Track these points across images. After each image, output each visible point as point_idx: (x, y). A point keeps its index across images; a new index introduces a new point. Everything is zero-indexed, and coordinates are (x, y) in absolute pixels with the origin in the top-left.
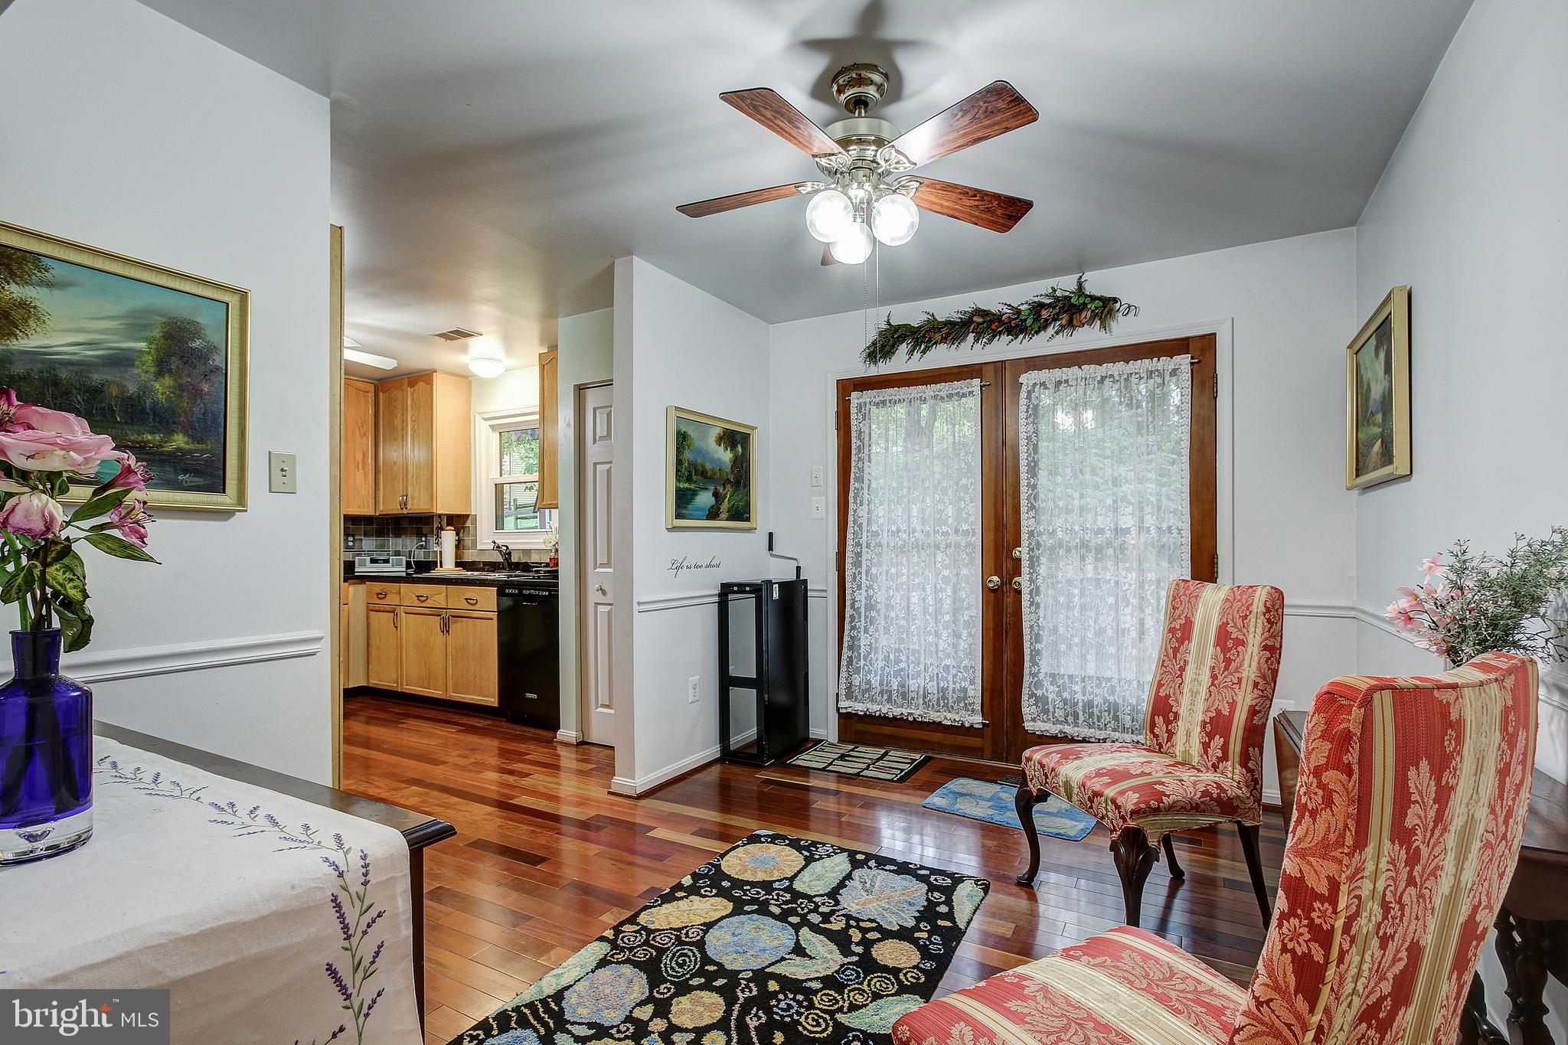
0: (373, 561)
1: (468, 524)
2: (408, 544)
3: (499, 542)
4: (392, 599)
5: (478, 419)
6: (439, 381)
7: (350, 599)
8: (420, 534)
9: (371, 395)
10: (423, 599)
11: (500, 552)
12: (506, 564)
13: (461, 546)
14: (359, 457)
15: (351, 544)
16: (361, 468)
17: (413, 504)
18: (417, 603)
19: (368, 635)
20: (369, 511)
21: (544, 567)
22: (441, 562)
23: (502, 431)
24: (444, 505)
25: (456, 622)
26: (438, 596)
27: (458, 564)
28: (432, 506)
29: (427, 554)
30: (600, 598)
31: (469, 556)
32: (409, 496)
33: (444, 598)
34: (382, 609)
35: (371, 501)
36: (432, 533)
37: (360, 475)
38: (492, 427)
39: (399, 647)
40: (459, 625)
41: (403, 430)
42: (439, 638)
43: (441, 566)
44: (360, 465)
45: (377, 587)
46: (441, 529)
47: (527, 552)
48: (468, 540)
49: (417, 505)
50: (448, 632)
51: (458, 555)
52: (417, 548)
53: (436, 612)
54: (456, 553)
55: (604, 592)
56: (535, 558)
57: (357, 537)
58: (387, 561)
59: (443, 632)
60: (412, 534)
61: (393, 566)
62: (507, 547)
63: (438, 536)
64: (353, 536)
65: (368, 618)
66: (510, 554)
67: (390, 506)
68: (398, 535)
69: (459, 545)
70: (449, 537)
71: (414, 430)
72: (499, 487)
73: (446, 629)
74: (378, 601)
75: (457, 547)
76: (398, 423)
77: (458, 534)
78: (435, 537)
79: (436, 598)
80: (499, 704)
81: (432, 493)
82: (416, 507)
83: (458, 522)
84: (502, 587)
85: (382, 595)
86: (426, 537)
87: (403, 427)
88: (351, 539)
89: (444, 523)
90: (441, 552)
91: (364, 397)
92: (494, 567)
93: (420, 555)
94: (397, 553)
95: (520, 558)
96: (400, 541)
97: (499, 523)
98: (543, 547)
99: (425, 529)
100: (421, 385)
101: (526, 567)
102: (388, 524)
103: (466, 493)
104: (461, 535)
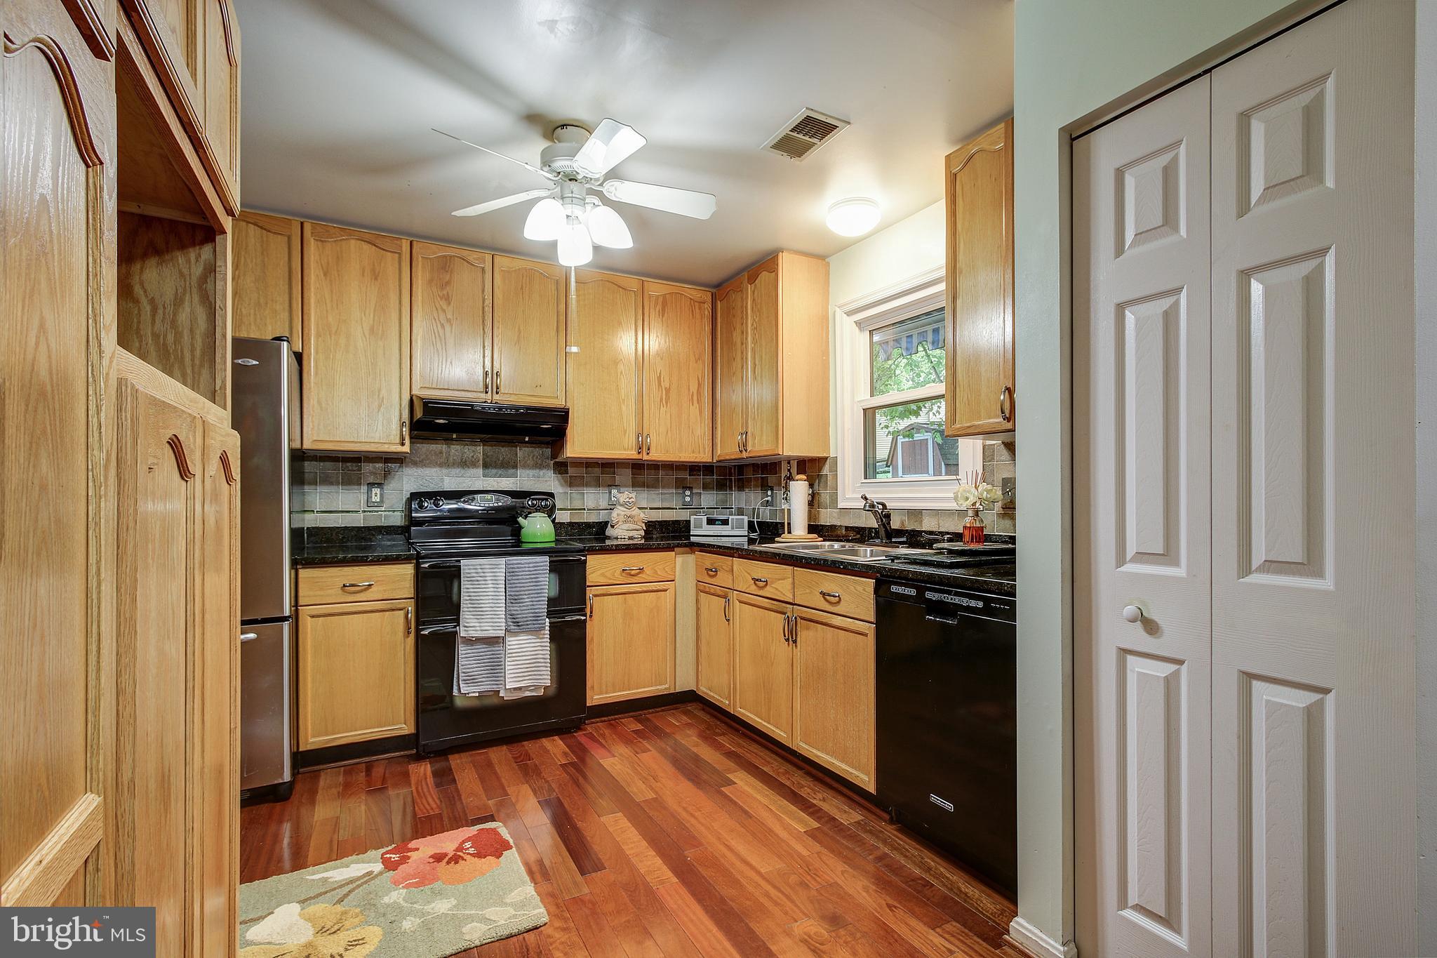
0: (711, 522)
1: (826, 470)
2: (751, 501)
3: (874, 496)
4: (723, 579)
5: (839, 313)
6: (787, 265)
7: (677, 573)
8: (765, 486)
9: (708, 306)
10: (761, 584)
11: (875, 513)
12: (882, 533)
13: (816, 503)
14: (694, 388)
15: (688, 499)
16: (695, 402)
17: (754, 445)
18: (753, 589)
19: (697, 624)
20: (704, 457)
21: (950, 540)
22: (789, 524)
23: (870, 327)
24: (793, 446)
25: (808, 628)
26: (782, 581)
27: (813, 529)
28: (777, 446)
29: (774, 513)
30: (1137, 637)
31: (827, 517)
32: (749, 434)
33: (790, 587)
34: (712, 591)
35: (708, 443)
36: (780, 484)
37: (694, 409)
38: (858, 323)
39: (731, 651)
40: (811, 633)
41: (742, 344)
42: (781, 649)
43: (789, 532)
44: (695, 398)
45: (710, 559)
46: (790, 478)
47: (916, 514)
48: (825, 496)
49: (760, 447)
50: (795, 642)
51: (812, 515)
52: (762, 505)
53: (779, 606)
54: (810, 512)
55: (1150, 627)
56: (928, 524)
57: (695, 491)
58: (725, 522)
59: (787, 640)
60: (756, 486)
61: (733, 528)
62: (884, 505)
63: (787, 488)
64: (690, 488)
65: (697, 601)
66: (888, 516)
67: (728, 450)
68: (741, 487)
69: (813, 502)
70: (799, 489)
71: (755, 342)
72: (869, 413)
73: (791, 637)
74: (708, 580)
75: (811, 504)
76: (737, 336)
77: (811, 486)
78: (783, 490)
79: (777, 585)
80: (877, 790)
81: (777, 427)
82: (756, 449)
83: (812, 467)
84: (883, 579)
85: (712, 572)
86: (772, 490)
87: (742, 339)
88: (688, 493)
89: (794, 470)
90: (789, 510)
91: (700, 308)
92: (861, 535)
93: (766, 515)
94: (740, 512)
95: (902, 523)
96: (743, 495)
97: (870, 469)
98: (953, 505)
99: (772, 479)
100: (764, 276)
101: (914, 538)
102: (730, 475)
103: (821, 422)
104: (816, 486)
